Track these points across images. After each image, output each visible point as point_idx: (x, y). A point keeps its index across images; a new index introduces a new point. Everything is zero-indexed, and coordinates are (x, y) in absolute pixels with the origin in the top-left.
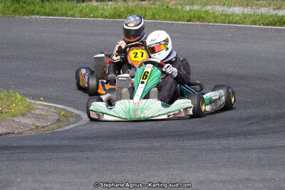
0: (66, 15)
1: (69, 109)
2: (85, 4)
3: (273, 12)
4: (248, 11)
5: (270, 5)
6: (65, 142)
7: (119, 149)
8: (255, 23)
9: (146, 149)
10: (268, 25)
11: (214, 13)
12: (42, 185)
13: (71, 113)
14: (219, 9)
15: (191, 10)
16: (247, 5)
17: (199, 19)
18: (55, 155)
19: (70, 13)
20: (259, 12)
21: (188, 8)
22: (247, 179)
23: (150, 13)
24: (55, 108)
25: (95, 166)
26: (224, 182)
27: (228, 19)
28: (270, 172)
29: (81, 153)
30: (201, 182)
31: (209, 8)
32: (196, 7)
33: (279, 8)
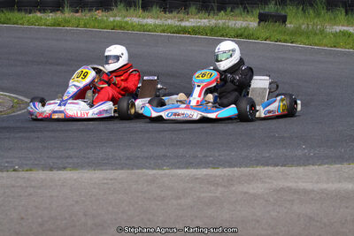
0: (17, 23)
1: (20, 97)
2: (31, 15)
3: (177, 23)
4: (158, 22)
5: (175, 17)
6: (19, 125)
7: (61, 130)
8: (163, 31)
9: (83, 130)
10: (174, 33)
11: (132, 23)
12: (5, 160)
13: (22, 101)
14: (135, 20)
15: (114, 21)
16: (158, 18)
17: (121, 28)
18: (12, 135)
19: (20, 22)
20: (166, 23)
21: (111, 19)
22: (164, 156)
23: (82, 23)
24: (10, 97)
25: (44, 144)
26: (147, 158)
27: (143, 28)
28: (181, 150)
29: (32, 134)
30: (128, 158)
31: (128, 19)
32: (118, 19)
33: (182, 20)
